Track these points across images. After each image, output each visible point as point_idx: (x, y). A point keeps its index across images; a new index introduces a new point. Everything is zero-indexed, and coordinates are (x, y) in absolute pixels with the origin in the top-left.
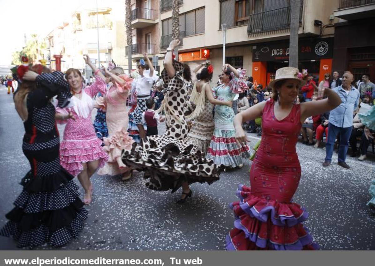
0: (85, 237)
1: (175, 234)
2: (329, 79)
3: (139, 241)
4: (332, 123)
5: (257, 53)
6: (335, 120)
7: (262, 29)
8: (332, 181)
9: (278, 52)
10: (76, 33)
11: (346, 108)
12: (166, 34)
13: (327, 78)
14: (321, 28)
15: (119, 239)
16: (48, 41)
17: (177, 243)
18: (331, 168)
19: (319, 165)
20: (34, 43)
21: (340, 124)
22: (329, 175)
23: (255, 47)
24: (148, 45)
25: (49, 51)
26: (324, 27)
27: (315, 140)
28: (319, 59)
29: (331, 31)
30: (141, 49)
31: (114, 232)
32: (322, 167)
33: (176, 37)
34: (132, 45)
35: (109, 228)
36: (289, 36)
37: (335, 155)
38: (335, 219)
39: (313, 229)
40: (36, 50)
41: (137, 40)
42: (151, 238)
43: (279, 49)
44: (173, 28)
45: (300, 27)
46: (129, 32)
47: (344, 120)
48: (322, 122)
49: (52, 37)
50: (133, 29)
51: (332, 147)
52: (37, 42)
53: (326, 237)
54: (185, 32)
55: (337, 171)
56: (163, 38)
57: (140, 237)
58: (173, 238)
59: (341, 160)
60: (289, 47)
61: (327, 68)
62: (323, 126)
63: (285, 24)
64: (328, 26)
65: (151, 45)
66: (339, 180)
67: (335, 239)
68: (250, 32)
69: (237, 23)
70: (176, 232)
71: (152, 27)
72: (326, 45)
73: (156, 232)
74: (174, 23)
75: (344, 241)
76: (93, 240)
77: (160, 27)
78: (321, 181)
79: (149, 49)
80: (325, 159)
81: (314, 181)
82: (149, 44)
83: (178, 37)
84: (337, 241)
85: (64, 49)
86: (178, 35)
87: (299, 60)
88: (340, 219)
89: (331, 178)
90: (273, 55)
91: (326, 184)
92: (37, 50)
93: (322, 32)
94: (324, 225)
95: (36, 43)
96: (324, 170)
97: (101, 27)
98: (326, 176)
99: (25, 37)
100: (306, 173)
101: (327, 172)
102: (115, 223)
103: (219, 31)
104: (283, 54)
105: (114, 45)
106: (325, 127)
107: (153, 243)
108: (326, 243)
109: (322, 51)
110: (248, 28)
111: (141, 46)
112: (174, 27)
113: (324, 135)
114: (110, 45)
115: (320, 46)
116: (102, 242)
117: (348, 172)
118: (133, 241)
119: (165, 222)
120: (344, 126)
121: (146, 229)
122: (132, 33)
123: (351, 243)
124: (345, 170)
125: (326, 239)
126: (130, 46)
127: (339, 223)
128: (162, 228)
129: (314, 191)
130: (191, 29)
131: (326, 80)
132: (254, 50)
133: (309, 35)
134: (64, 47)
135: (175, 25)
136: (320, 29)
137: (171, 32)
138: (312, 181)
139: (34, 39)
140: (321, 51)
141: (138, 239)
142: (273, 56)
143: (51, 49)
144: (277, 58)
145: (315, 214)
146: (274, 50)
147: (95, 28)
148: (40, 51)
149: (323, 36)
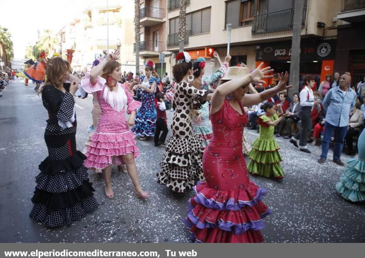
0: (93, 216)
1: (174, 217)
2: (330, 80)
3: (141, 222)
5: (261, 53)
6: (332, 119)
7: (266, 30)
8: (326, 176)
9: (281, 52)
10: (87, 29)
11: (342, 108)
12: (173, 32)
13: (328, 79)
14: (324, 30)
15: (123, 220)
16: (60, 36)
17: (175, 225)
18: (326, 165)
19: (315, 162)
21: (336, 124)
22: (323, 171)
23: (258, 47)
24: (155, 42)
25: (60, 46)
26: (327, 28)
27: (312, 138)
28: (321, 60)
29: (334, 33)
30: (149, 46)
31: (119, 214)
32: (317, 163)
33: (183, 36)
34: (140, 42)
35: (114, 210)
36: (291, 37)
37: (331, 153)
38: (325, 211)
39: (302, 219)
40: (48, 45)
41: (145, 38)
42: (151, 220)
43: (283, 49)
44: (180, 27)
45: (302, 28)
46: (138, 30)
47: (340, 119)
48: (320, 121)
49: (64, 33)
50: (141, 27)
51: (328, 145)
52: (49, 38)
53: (314, 226)
54: (191, 31)
55: (332, 167)
56: (169, 36)
57: (142, 219)
58: (172, 221)
59: (336, 158)
60: (291, 48)
61: (329, 69)
62: (320, 124)
63: (288, 26)
64: (330, 28)
65: (158, 42)
66: (333, 176)
67: (323, 228)
68: (254, 33)
69: (242, 23)
70: (175, 216)
71: (159, 26)
72: (329, 46)
73: (157, 215)
74: (181, 23)
75: (331, 230)
76: (100, 220)
77: (167, 25)
78: (315, 177)
79: (156, 46)
80: (321, 156)
81: (308, 176)
82: (157, 41)
83: (184, 35)
84: (324, 230)
85: (75, 44)
86: (184, 34)
87: (301, 60)
88: (329, 211)
89: (325, 174)
90: (276, 55)
91: (320, 179)
92: (50, 45)
93: (325, 34)
94: (314, 215)
95: (48, 38)
96: (319, 166)
97: (110, 25)
98: (320, 172)
99: (39, 32)
100: (301, 169)
101: (321, 168)
102: (120, 206)
103: (224, 30)
104: (285, 54)
105: (122, 42)
106: (322, 126)
107: (153, 224)
108: (314, 231)
109: (325, 52)
110: (252, 28)
111: (148, 43)
112: (180, 26)
114: (118, 41)
115: (322, 48)
116: (108, 222)
117: (342, 169)
118: (135, 222)
119: (165, 207)
120: (341, 126)
121: (148, 212)
122: (140, 30)
123: (337, 232)
124: (339, 167)
125: (314, 228)
126: (138, 43)
127: (328, 214)
128: (162, 212)
129: (307, 185)
130: (197, 28)
131: (327, 80)
132: (258, 50)
133: (312, 36)
134: (75, 42)
135: (182, 24)
136: (323, 30)
137: (177, 31)
138: (306, 176)
139: (47, 35)
140: (323, 52)
141: (140, 221)
142: (276, 56)
143: (63, 44)
144: (279, 58)
145: (305, 206)
146: (277, 50)
147: (105, 25)
148: (53, 46)
149: (326, 37)
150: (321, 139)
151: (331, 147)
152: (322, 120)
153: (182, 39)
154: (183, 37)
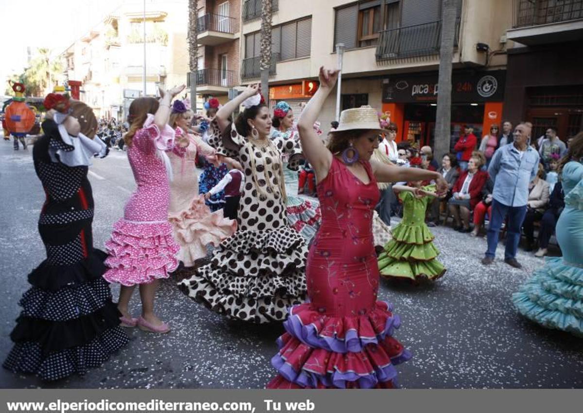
0: (116, 361)
1: (253, 359)
2: (497, 133)
3: (199, 369)
4: (497, 199)
5: (390, 90)
6: (502, 194)
7: (398, 54)
8: (494, 286)
9: (422, 89)
10: (110, 49)
11: (518, 178)
12: (250, 56)
13: (495, 131)
14: (487, 55)
15: (168, 366)
16: (65, 60)
17: (256, 373)
18: (495, 267)
19: (477, 262)
20: (43, 63)
21: (509, 202)
22: (490, 277)
23: (386, 81)
24: (222, 72)
25: (66, 77)
26: (491, 53)
27: (472, 225)
28: (482, 102)
29: (502, 60)
30: (212, 77)
31: (161, 356)
32: (481, 265)
33: (266, 62)
34: (197, 71)
35: (153, 349)
36: (437, 66)
37: (501, 248)
38: (495, 342)
39: (461, 356)
40: (46, 74)
41: (206, 64)
42: (216, 365)
43: (424, 85)
44: (262, 47)
45: (455, 52)
46: (194, 51)
47: (514, 195)
48: (483, 198)
49: (72, 54)
50: (200, 47)
51: (497, 236)
52: (47, 61)
53: (479, 368)
54: (280, 54)
55: (503, 271)
56: (245, 61)
57: (200, 364)
58: (251, 366)
59: (510, 256)
60: (437, 82)
61: (495, 117)
62: (484, 203)
63: (433, 48)
64: (497, 53)
65: (226, 72)
66: (505, 285)
67: (493, 371)
68: (379, 58)
69: (361, 43)
70: (255, 357)
71: (229, 45)
72: (495, 81)
73: (225, 356)
74: (264, 40)
75: (505, 374)
76: (128, 366)
77: (241, 44)
78: (478, 287)
79: (224, 78)
80: (486, 253)
81: (467, 285)
82: (224, 70)
83: (269, 61)
84: (495, 374)
85: (91, 73)
86: (269, 58)
87: (452, 102)
88: (502, 342)
89: (494, 281)
90: (413, 93)
91: (485, 290)
92: (48, 74)
93: (489, 62)
94: (478, 350)
95: (46, 63)
96: (484, 270)
97: (149, 42)
98: (486, 278)
99: (29, 52)
100: (456, 274)
101: (487, 273)
102: (164, 342)
103: (332, 54)
104: (428, 93)
105: (169, 70)
106: (487, 205)
107: (219, 371)
108: (480, 376)
109: (488, 90)
110: (377, 51)
111: (211, 73)
112: (263, 45)
113: (486, 217)
114: (163, 69)
115: (484, 83)
116: (143, 370)
117: (519, 274)
118: (189, 369)
119: (239, 342)
120: (515, 205)
121: (210, 351)
122: (198, 52)
123: (516, 376)
124: (514, 271)
125: (479, 371)
126: (194, 72)
127: (500, 348)
128: (234, 350)
129: (466, 301)
130: (289, 49)
131: (492, 134)
132: (386, 84)
133: (469, 65)
134: (91, 70)
135: (265, 42)
136: (485, 56)
137: (258, 54)
138: (464, 286)
139: (43, 57)
140: (486, 90)
141: (197, 367)
142: (414, 95)
143: (70, 72)
144: (419, 99)
145: (465, 334)
146: (415, 86)
147: (141, 42)
148: (52, 75)
149: (490, 67)
150: (486, 227)
151: (502, 238)
152: (486, 197)
153: (266, 67)
154: (267, 64)
